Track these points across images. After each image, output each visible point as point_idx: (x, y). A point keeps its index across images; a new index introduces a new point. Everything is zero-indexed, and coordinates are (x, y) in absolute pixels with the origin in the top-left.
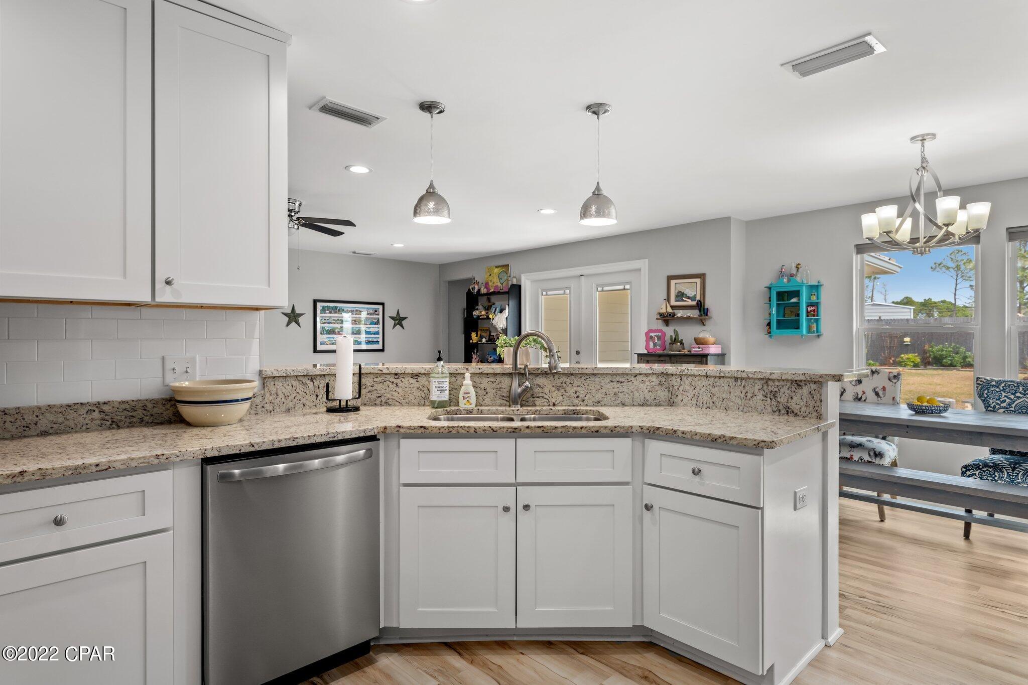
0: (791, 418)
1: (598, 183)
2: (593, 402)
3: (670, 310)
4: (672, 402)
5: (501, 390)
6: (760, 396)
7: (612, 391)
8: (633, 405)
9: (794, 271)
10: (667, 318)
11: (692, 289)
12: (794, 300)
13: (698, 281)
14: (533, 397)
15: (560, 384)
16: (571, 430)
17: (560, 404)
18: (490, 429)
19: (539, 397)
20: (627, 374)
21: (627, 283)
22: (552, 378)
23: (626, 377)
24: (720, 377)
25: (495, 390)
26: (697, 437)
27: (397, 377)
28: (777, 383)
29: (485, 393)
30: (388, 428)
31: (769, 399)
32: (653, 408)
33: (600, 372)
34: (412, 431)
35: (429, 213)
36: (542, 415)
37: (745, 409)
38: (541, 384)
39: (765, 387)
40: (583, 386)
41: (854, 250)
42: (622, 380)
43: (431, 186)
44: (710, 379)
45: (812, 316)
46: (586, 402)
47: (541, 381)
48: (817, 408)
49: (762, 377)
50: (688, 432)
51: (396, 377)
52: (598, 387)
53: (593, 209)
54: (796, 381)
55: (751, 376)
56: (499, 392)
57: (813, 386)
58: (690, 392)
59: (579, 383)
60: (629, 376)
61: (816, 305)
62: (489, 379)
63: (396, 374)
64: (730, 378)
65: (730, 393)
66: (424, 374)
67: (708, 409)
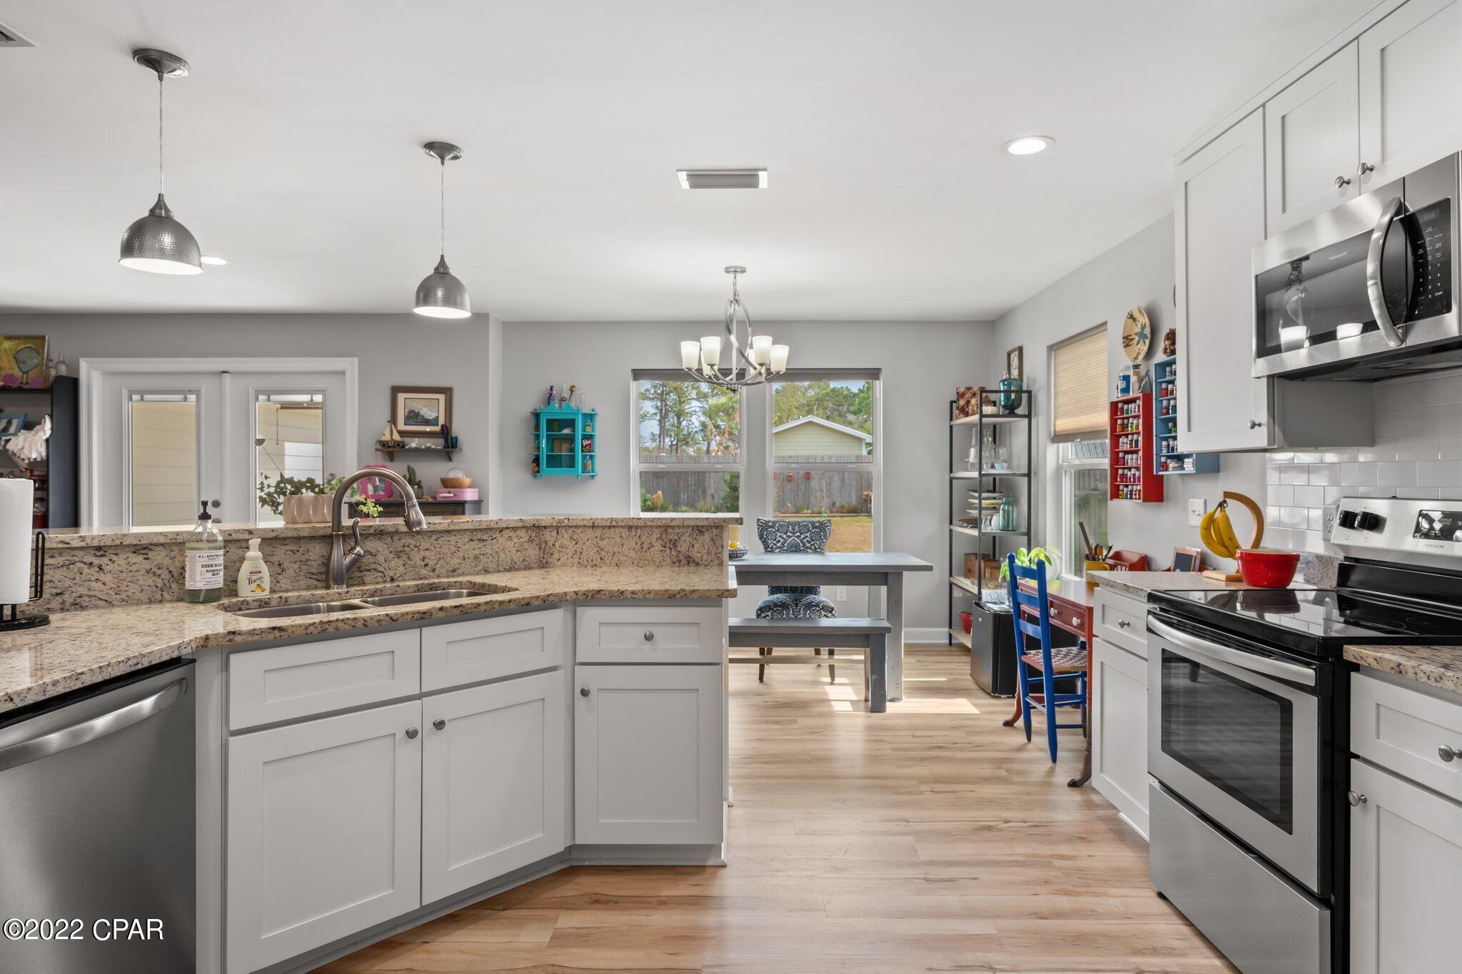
0: (692, 568)
1: (442, 257)
2: (447, 571)
3: (397, 437)
4: (544, 562)
5: (309, 563)
6: (658, 547)
7: (471, 554)
8: (499, 571)
9: (566, 394)
10: (391, 450)
11: (432, 408)
12: (566, 431)
13: (442, 397)
14: (361, 571)
15: (400, 549)
16: (497, 606)
17: (401, 578)
18: (387, 618)
19: (369, 570)
20: (491, 529)
21: (317, 392)
22: (389, 539)
23: (490, 533)
24: (610, 527)
25: (298, 564)
26: (651, 596)
27: (102, 553)
28: (677, 531)
29: (280, 571)
30: (212, 638)
31: (668, 549)
32: (523, 573)
33: (457, 528)
34: (256, 638)
35: (162, 254)
36: (385, 595)
37: (639, 564)
38: (370, 549)
39: (664, 536)
40: (433, 549)
41: (630, 375)
42: (485, 537)
43: (160, 204)
44: (597, 531)
45: (587, 452)
46: (437, 572)
47: (373, 545)
48: (718, 555)
49: (661, 524)
50: (639, 591)
51: (98, 554)
52: (453, 549)
53: (440, 293)
54: (697, 527)
55: (649, 523)
56: (304, 567)
57: (715, 531)
58: (570, 547)
59: (428, 545)
60: (494, 531)
61: (590, 437)
62: (287, 547)
63: (99, 548)
64: (622, 527)
65: (623, 545)
66: (162, 544)
67: (595, 568)
